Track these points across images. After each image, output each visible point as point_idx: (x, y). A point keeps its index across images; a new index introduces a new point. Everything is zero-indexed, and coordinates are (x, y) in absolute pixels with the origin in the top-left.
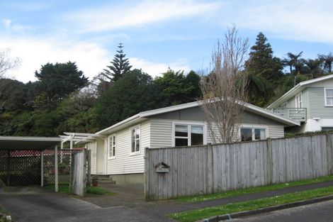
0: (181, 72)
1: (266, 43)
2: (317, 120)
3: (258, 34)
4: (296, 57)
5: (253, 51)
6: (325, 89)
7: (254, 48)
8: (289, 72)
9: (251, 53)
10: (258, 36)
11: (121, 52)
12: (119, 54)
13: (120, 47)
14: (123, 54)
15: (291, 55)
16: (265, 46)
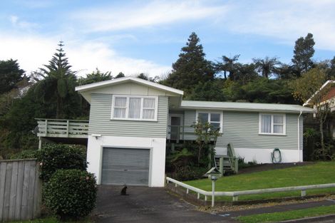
0: (108, 74)
1: (198, 44)
2: (97, 137)
3: (191, 34)
4: (231, 61)
5: (183, 52)
6: (113, 97)
7: (184, 49)
8: (223, 77)
9: (181, 55)
10: (190, 37)
11: (61, 50)
12: (58, 53)
13: (61, 45)
14: (63, 53)
15: (226, 59)
16: (197, 48)
